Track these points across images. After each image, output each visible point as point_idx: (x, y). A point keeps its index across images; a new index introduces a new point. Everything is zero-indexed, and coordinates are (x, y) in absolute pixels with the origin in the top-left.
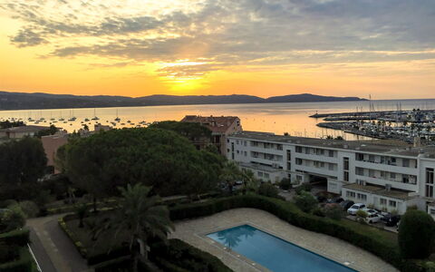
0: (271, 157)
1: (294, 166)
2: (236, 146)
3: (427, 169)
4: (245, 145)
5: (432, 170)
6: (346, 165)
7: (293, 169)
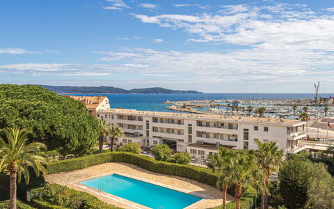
0: (134, 127)
1: (152, 134)
2: (104, 119)
3: (245, 130)
4: (113, 118)
5: (248, 130)
6: (190, 131)
7: (151, 136)
